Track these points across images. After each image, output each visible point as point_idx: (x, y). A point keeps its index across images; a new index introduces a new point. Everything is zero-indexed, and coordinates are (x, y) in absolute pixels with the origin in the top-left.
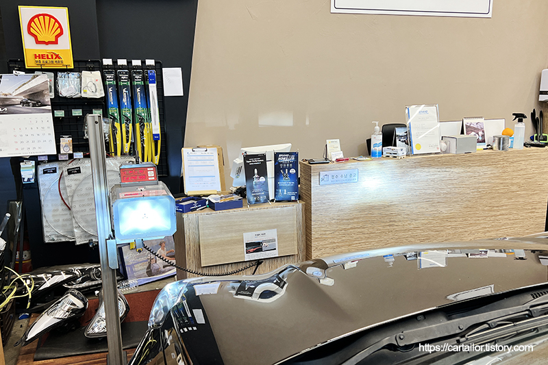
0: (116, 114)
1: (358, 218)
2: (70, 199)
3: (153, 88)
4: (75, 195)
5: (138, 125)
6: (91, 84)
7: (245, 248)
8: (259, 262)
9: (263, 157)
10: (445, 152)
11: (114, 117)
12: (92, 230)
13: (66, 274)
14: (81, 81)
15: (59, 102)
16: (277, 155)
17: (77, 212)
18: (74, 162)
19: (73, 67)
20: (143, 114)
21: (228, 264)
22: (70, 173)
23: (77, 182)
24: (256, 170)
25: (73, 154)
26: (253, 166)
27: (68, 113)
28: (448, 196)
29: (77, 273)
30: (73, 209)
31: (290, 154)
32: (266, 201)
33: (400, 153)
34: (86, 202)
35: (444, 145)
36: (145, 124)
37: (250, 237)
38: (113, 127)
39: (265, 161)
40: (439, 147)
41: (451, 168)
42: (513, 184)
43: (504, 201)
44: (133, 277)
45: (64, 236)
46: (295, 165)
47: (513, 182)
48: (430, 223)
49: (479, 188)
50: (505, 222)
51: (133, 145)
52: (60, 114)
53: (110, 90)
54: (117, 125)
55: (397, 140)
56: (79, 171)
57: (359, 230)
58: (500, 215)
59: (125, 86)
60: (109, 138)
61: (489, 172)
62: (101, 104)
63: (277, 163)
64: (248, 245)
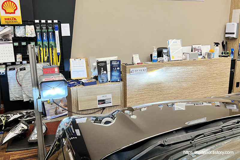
0: (41, 44)
1: (147, 89)
2: (21, 81)
3: (57, 33)
4: (23, 80)
5: (50, 49)
6: (30, 31)
7: (98, 102)
8: (104, 108)
9: (105, 62)
10: (185, 60)
11: (40, 46)
12: (31, 95)
13: (20, 114)
14: (25, 29)
15: (16, 39)
16: (111, 62)
17: (24, 87)
18: (23, 65)
19: (22, 24)
20: (53, 44)
21: (90, 109)
22: (21, 70)
23: (24, 74)
24: (102, 68)
25: (22, 62)
26: (101, 66)
27: (20, 44)
28: (186, 79)
29: (24, 114)
30: (23, 86)
31: (117, 61)
32: (107, 82)
33: (165, 60)
34: (28, 83)
35: (184, 56)
36: (54, 48)
37: (100, 98)
38: (40, 50)
39: (106, 64)
40: (182, 57)
41: (187, 67)
42: (214, 73)
43: (210, 81)
44: (49, 115)
45: (18, 98)
46: (119, 66)
47: (214, 72)
48: (178, 91)
49: (200, 75)
50: (211, 90)
51: (48, 57)
52: (16, 44)
53: (38, 34)
54: (41, 49)
55: (164, 55)
56: (25, 69)
57: (147, 94)
58: (209, 87)
59: (44, 32)
60: (38, 54)
61: (204, 68)
62: (34, 39)
63: (111, 65)
64: (99, 101)
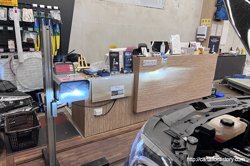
0: (38, 31)
2: (15, 71)
6: (27, 15)
8: (115, 100)
9: (118, 53)
15: (9, 23)
16: (124, 53)
19: (17, 6)
22: (15, 58)
26: (113, 57)
31: (130, 52)
35: (183, 51)
37: (114, 89)
43: (202, 74)
47: (205, 66)
48: (179, 82)
52: (11, 29)
53: (36, 19)
58: (201, 79)
59: (43, 18)
61: (199, 62)
63: (125, 56)
64: (112, 92)
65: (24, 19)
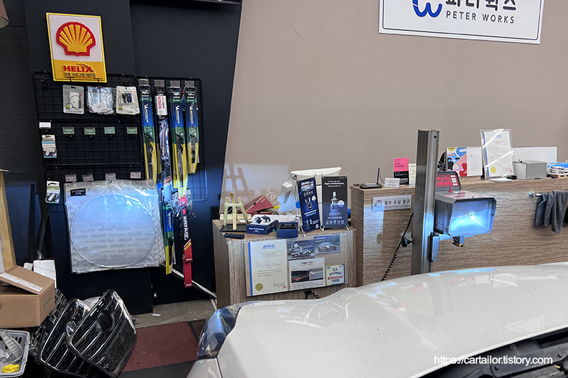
7: (291, 277)
8: (308, 292)
15: (89, 118)
19: (106, 81)
27: (100, 131)
52: (91, 131)
53: (146, 107)
64: (294, 273)
65: (119, 109)
